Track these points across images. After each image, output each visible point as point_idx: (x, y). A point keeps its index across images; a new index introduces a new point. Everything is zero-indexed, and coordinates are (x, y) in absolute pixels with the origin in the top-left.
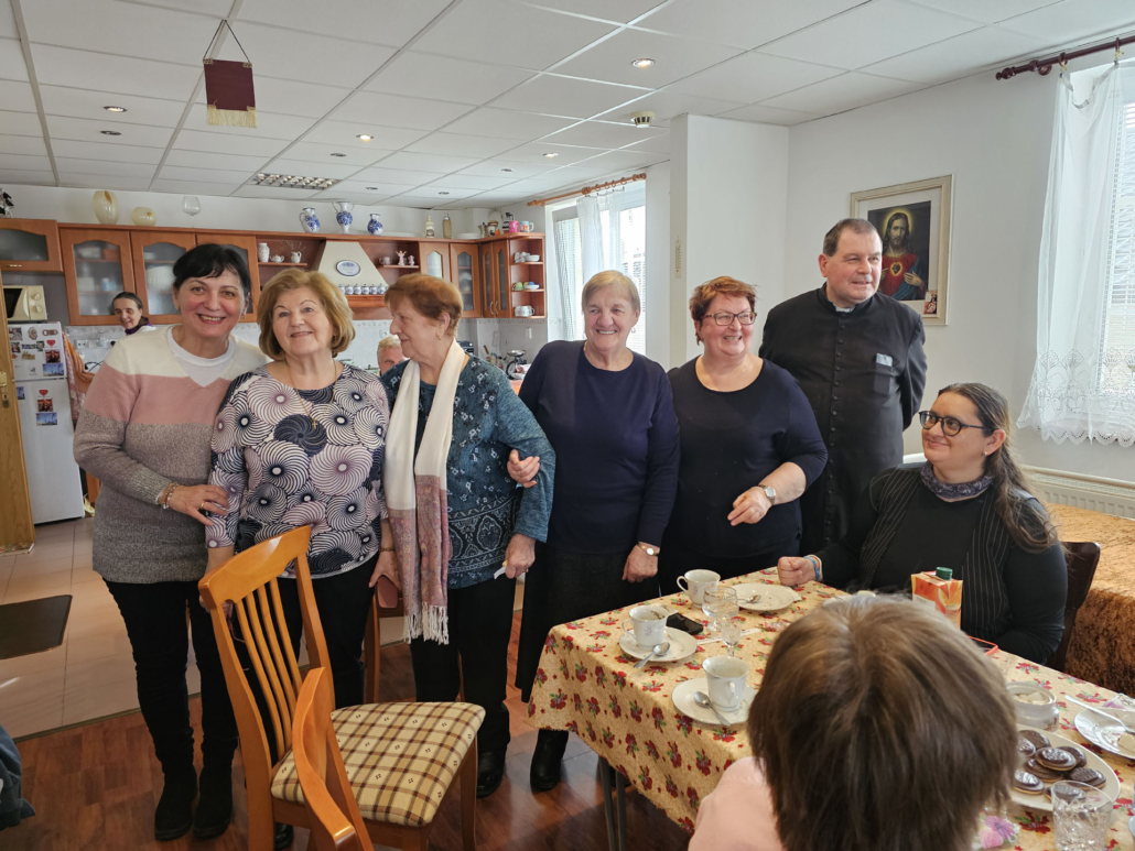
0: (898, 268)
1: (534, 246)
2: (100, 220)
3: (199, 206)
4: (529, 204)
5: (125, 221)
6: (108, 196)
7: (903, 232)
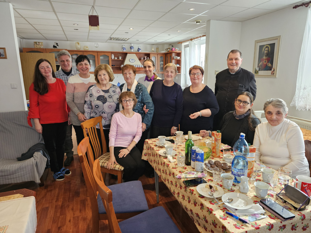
0: (265, 61)
1: (179, 54)
2: (77, 49)
3: (98, 45)
4: (178, 43)
5: (82, 49)
6: (78, 44)
7: (268, 52)
